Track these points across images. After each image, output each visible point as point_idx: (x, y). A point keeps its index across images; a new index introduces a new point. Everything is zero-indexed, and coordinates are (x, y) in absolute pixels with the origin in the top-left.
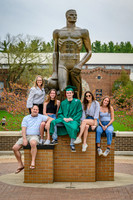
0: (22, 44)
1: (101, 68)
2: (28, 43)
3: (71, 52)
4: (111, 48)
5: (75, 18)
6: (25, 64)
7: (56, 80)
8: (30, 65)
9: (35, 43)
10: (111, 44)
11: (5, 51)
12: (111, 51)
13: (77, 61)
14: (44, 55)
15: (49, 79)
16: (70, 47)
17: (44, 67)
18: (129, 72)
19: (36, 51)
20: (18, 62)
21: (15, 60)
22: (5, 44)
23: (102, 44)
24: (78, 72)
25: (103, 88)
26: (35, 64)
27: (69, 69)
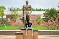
0: (14, 9)
1: (34, 15)
2: (16, 9)
6: (15, 14)
7: (23, 18)
8: (17, 14)
9: (18, 9)
10: (36, 9)
11: (10, 11)
12: (36, 11)
13: (28, 13)
14: (20, 12)
15: (22, 17)
16: (27, 10)
17: (20, 15)
18: (41, 16)
19: (18, 11)
21: (13, 13)
22: (10, 9)
23: (34, 9)
24: (29, 16)
25: (34, 20)
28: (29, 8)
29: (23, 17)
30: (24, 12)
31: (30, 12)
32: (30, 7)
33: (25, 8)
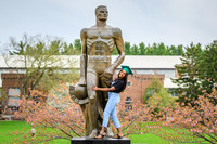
0: (41, 46)
2: (48, 45)
3: (101, 54)
4: (142, 51)
5: (106, 16)
6: (45, 68)
7: (85, 86)
8: (50, 69)
9: (55, 45)
10: (142, 45)
11: (21, 53)
12: (142, 54)
13: (107, 64)
14: (66, 57)
16: (100, 48)
17: (66, 72)
18: (163, 77)
19: (56, 53)
20: (36, 66)
21: (32, 63)
22: (21, 46)
23: (132, 45)
26: (56, 68)
27: (99, 74)
28: (110, 42)
29: (82, 82)
30: (86, 58)
31: (114, 58)
32: (116, 37)
33: (90, 42)
